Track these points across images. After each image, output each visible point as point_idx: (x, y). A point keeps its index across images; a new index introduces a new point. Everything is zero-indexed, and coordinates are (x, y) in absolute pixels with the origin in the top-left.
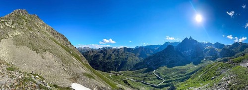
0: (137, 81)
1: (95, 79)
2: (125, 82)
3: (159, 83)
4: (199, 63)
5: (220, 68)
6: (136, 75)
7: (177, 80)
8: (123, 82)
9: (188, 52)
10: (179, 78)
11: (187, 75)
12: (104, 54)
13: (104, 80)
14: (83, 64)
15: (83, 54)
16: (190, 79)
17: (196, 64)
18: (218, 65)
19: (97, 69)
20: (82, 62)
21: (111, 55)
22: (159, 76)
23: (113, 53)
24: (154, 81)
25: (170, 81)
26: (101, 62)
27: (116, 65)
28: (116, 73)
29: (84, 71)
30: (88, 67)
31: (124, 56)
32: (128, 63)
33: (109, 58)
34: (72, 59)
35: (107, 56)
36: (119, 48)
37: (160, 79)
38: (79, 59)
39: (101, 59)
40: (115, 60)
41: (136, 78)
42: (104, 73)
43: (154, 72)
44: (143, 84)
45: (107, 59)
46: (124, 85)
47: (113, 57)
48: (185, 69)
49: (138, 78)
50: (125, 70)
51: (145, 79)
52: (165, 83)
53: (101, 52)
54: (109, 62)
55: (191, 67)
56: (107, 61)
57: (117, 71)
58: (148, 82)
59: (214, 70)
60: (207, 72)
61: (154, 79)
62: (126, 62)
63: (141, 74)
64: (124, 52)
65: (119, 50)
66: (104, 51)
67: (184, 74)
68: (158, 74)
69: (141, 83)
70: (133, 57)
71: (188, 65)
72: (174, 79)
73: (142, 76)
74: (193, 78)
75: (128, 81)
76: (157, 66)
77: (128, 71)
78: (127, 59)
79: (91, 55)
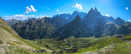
0: (54, 46)
1: (23, 44)
2: (46, 47)
3: (69, 48)
4: (100, 37)
5: (112, 42)
6: (53, 42)
7: (82, 47)
8: (45, 47)
9: (92, 26)
10: (84, 46)
11: (89, 44)
12: (30, 25)
13: (31, 45)
14: (13, 35)
15: (12, 27)
16: (91, 47)
17: (97, 37)
18: (112, 40)
19: (25, 39)
20: (12, 33)
21: (35, 26)
22: (69, 43)
23: (36, 23)
24: (65, 46)
25: (77, 47)
26: (28, 33)
27: (39, 35)
28: (39, 40)
29: (15, 40)
30: (17, 37)
31: (45, 27)
32: (48, 33)
33: (34, 29)
34: (3, 32)
35: (32, 27)
36: (41, 18)
37: (69, 45)
38: (9, 31)
39: (27, 30)
40: (38, 30)
41: (53, 44)
42: (31, 41)
43: (65, 40)
44: (58, 48)
45: (32, 30)
46: (46, 48)
47: (37, 28)
48: (88, 40)
49: (55, 44)
50: (46, 38)
51: (59, 45)
52: (73, 48)
53: (28, 23)
54: (34, 33)
55: (93, 39)
56: (32, 32)
57: (41, 39)
58: (61, 47)
59: (108, 42)
60: (102, 43)
61: (66, 45)
62: (46, 32)
63: (56, 41)
64: (45, 22)
65: (41, 20)
66: (29, 22)
67: (87, 44)
68: (68, 41)
69: (57, 47)
70: (51, 27)
71: (91, 37)
72: (80, 46)
73: (57, 43)
74: (93, 47)
75: (48, 46)
76: (68, 36)
77: (48, 39)
78: (47, 29)
79: (19, 27)
